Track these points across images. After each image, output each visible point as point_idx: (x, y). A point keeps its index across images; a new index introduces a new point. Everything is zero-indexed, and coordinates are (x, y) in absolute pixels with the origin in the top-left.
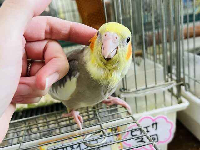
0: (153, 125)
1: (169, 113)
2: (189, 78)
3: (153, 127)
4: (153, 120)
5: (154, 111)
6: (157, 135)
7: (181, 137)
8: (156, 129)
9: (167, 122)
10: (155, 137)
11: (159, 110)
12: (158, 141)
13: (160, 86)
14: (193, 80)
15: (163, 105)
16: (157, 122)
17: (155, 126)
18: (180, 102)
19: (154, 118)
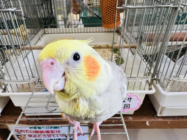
0: (129, 99)
1: (141, 94)
2: (162, 75)
3: (128, 100)
4: (129, 97)
5: (132, 91)
6: (129, 105)
7: (146, 106)
8: (130, 101)
9: (138, 99)
10: (128, 105)
11: (135, 91)
12: (129, 108)
13: (139, 77)
14: (164, 77)
15: (138, 89)
16: (131, 98)
17: (129, 100)
18: (150, 89)
19: (130, 95)
